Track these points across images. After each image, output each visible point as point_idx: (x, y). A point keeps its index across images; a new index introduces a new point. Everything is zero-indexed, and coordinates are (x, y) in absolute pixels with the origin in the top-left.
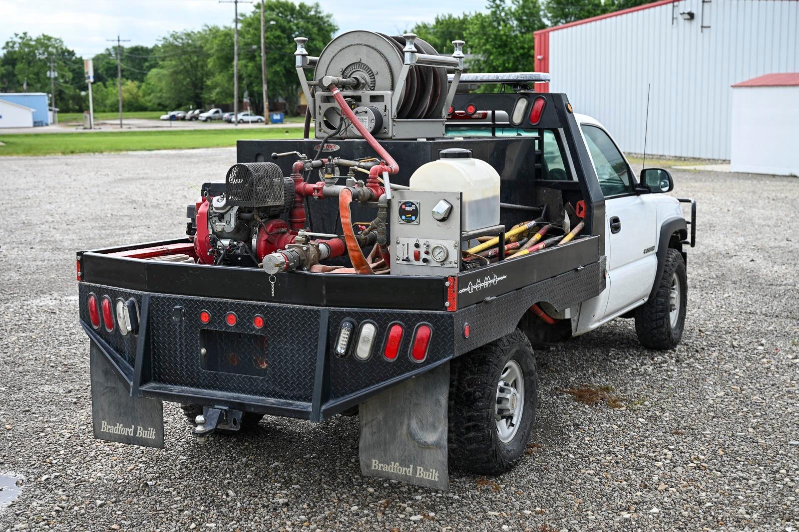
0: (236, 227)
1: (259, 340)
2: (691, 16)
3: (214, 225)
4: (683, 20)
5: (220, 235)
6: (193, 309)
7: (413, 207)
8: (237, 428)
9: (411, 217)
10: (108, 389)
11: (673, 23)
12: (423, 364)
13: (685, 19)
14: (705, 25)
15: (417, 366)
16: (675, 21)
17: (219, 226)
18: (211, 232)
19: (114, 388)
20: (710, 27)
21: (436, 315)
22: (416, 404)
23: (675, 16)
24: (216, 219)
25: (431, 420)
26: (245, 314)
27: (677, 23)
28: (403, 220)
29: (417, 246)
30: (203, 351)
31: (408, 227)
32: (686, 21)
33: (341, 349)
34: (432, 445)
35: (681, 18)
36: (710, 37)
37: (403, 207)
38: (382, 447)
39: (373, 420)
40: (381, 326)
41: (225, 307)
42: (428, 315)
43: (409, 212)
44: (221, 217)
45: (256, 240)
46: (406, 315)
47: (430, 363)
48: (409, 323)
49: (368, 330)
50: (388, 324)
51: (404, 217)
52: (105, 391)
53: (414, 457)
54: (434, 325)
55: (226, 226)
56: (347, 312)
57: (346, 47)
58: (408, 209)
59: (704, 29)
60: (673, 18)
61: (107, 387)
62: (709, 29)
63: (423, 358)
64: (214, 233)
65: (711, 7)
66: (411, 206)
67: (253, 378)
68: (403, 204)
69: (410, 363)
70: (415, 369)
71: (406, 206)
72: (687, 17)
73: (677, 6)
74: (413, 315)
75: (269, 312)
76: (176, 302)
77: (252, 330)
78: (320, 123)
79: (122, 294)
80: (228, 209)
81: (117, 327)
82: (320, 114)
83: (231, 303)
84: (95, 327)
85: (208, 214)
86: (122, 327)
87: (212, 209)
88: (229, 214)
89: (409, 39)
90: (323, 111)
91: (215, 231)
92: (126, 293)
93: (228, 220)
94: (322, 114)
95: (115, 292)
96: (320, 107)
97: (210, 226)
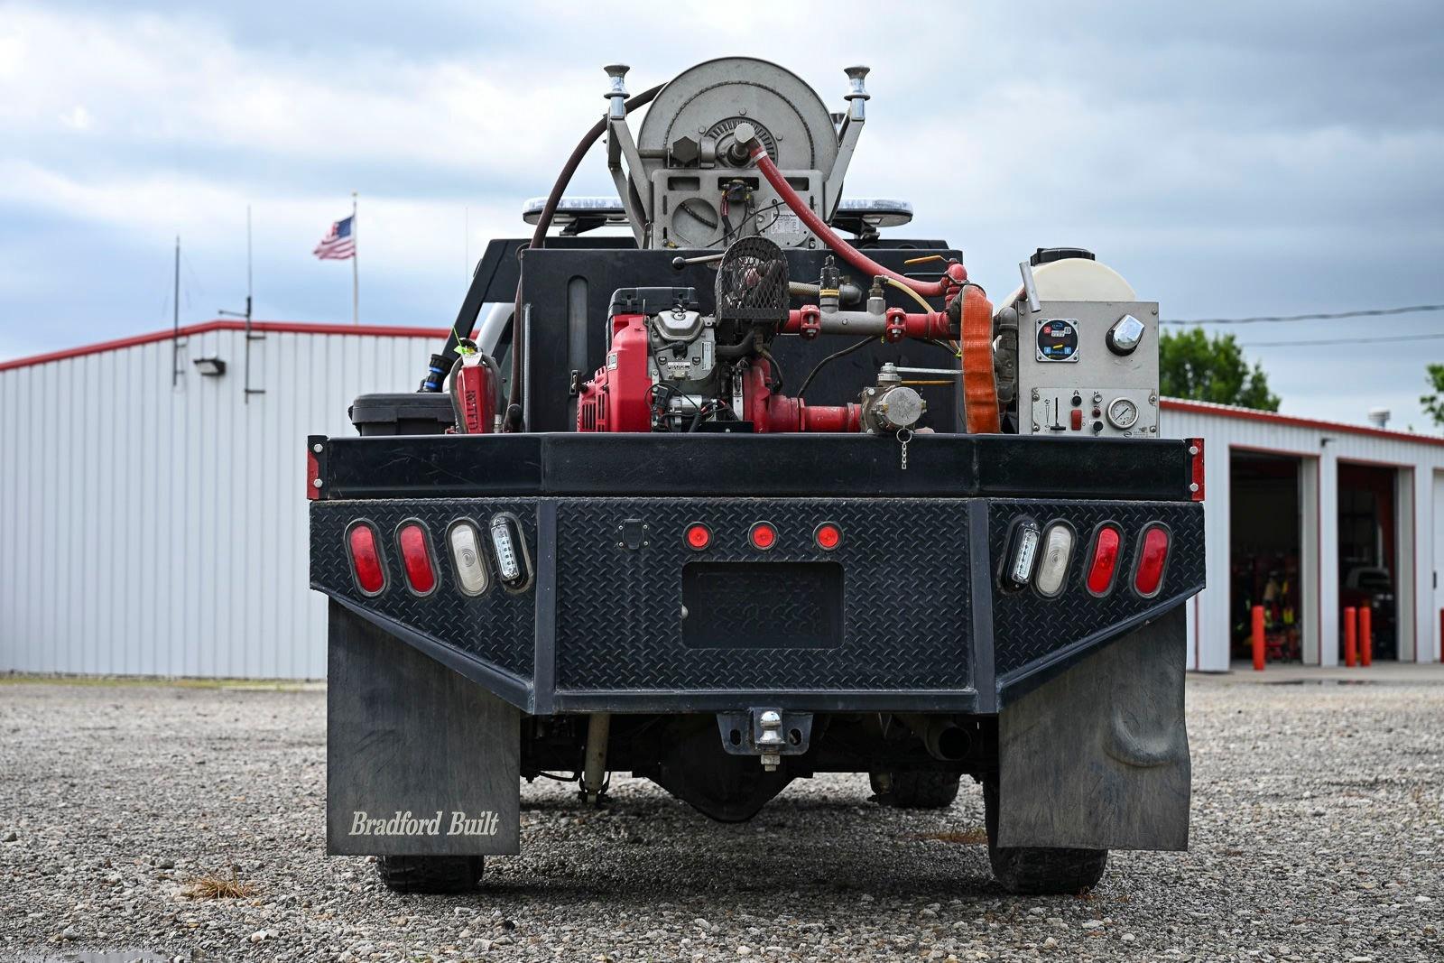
0: (714, 370)
1: (830, 572)
2: (220, 368)
3: (662, 367)
4: (199, 376)
5: (677, 387)
6: (669, 525)
7: (1067, 331)
8: (800, 749)
9: (1062, 349)
10: (374, 738)
11: (175, 383)
12: (1155, 601)
13: (204, 374)
14: (251, 387)
15: (1145, 604)
16: (179, 378)
17: (678, 368)
18: (656, 380)
19: (392, 732)
20: (263, 392)
21: (1175, 507)
22: (1123, 687)
23: (179, 368)
24: (669, 353)
25: (1153, 713)
26: (795, 526)
27: (186, 384)
28: (1047, 355)
29: (1077, 401)
30: (684, 611)
31: (1057, 369)
32: (205, 378)
33: (1023, 570)
34: (1164, 758)
35: (194, 372)
36: (264, 413)
37: (1047, 330)
38: (1051, 779)
39: (1032, 727)
40: (1081, 531)
41: (750, 513)
42: (1162, 510)
43: (1058, 340)
44: (680, 351)
45: (741, 399)
46: (1125, 509)
47: (1167, 598)
48: (1129, 525)
49: (1060, 539)
50: (1093, 526)
51: (1048, 350)
52: (367, 741)
53: (1117, 790)
54: (1174, 527)
55: (693, 368)
56: (1021, 506)
57: (713, 87)
58: (1055, 334)
59: (251, 397)
60: (175, 373)
61: (372, 733)
62: (260, 396)
63: (1153, 589)
64: (662, 381)
65: (264, 349)
66: (1062, 329)
67: (811, 653)
68: (1046, 325)
69: (1132, 600)
70: (1140, 611)
71: (1052, 329)
72: (212, 368)
73: (184, 346)
74: (1136, 509)
75: (851, 517)
76: (627, 510)
77: (811, 555)
78: (665, 230)
79: (468, 509)
80: (696, 333)
81: (445, 583)
82: (665, 212)
83: (762, 504)
84: (369, 594)
85: (649, 345)
86: (472, 578)
87: (656, 337)
88: (700, 343)
89: (857, 73)
90: (671, 207)
91: (666, 379)
92: (481, 507)
93: (698, 356)
94: (671, 211)
95: (442, 508)
96: (665, 198)
97: (653, 369)
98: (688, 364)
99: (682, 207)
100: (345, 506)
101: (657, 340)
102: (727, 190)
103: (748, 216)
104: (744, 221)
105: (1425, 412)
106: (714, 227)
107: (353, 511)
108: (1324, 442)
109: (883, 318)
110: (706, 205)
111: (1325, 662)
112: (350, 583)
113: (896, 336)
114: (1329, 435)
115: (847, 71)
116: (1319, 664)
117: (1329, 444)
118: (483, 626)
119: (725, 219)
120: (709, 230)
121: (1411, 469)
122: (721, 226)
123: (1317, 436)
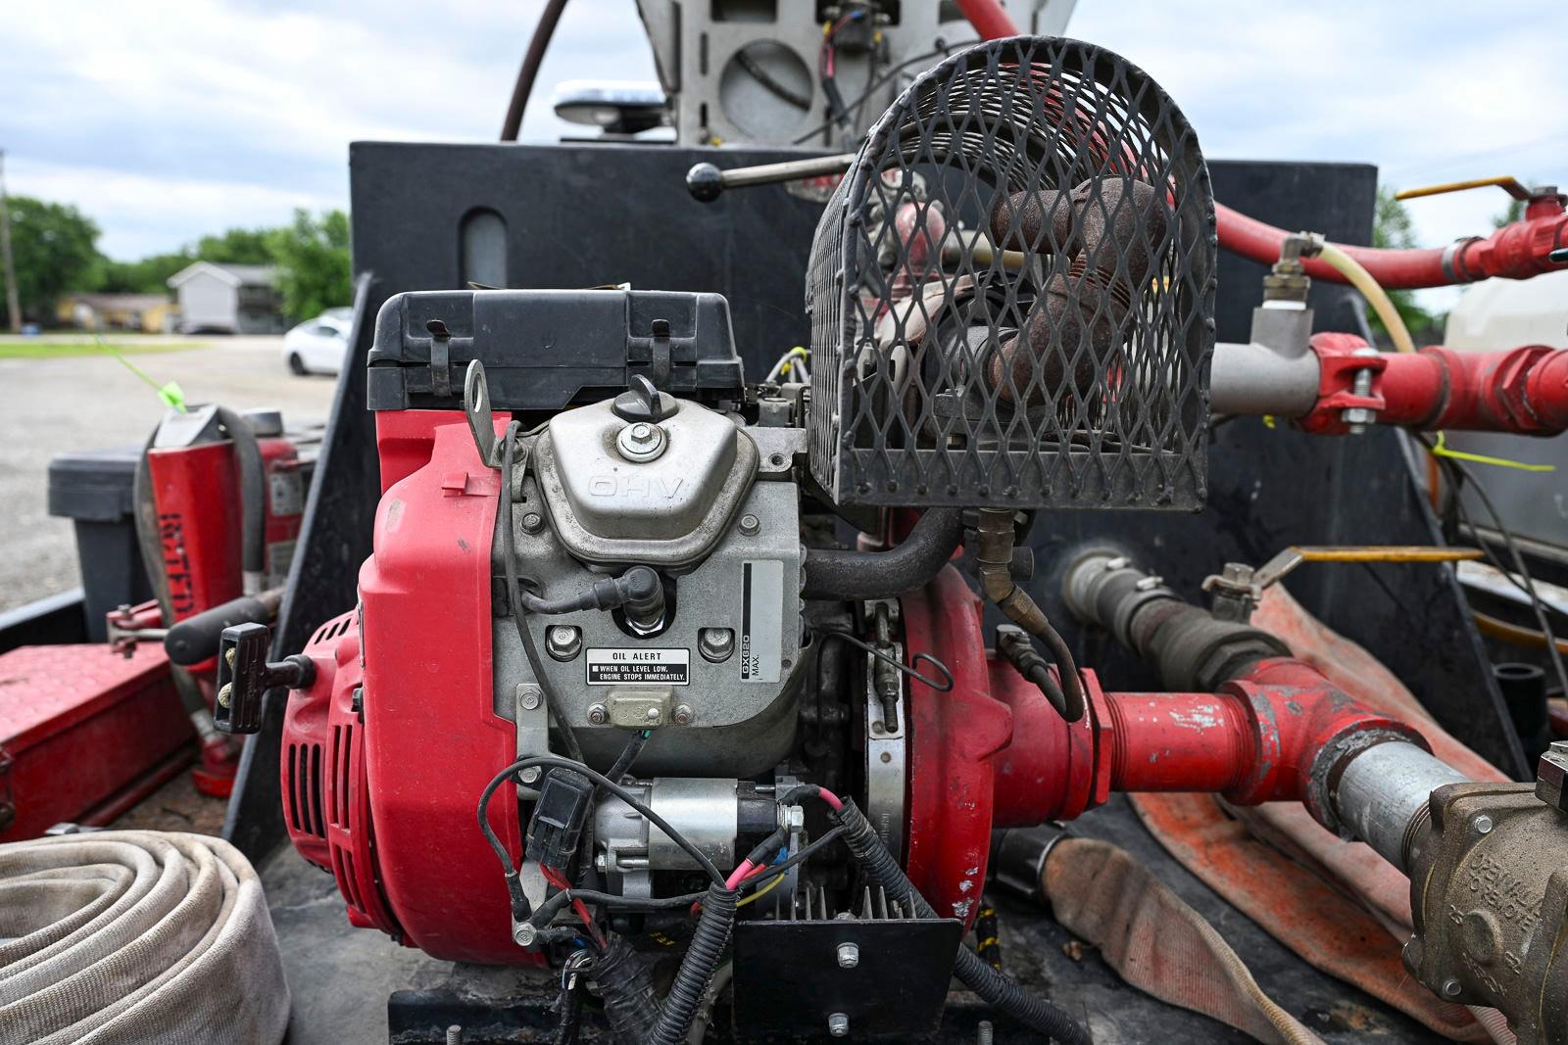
3: (561, 674)
17: (633, 676)
18: (532, 736)
44: (643, 604)
55: (701, 674)
64: (558, 740)
78: (704, 110)
80: (715, 516)
82: (704, 68)
85: (496, 567)
87: (536, 531)
88: (731, 561)
90: (719, 57)
91: (580, 721)
93: (725, 621)
94: (716, 66)
96: (704, 39)
97: (518, 681)
98: (680, 657)
99: (741, 62)
101: (536, 548)
102: (835, 21)
103: (875, 82)
104: (869, 90)
106: (804, 106)
109: (1304, 369)
110: (789, 57)
113: (1357, 430)
119: (829, 86)
120: (794, 113)
122: (820, 101)
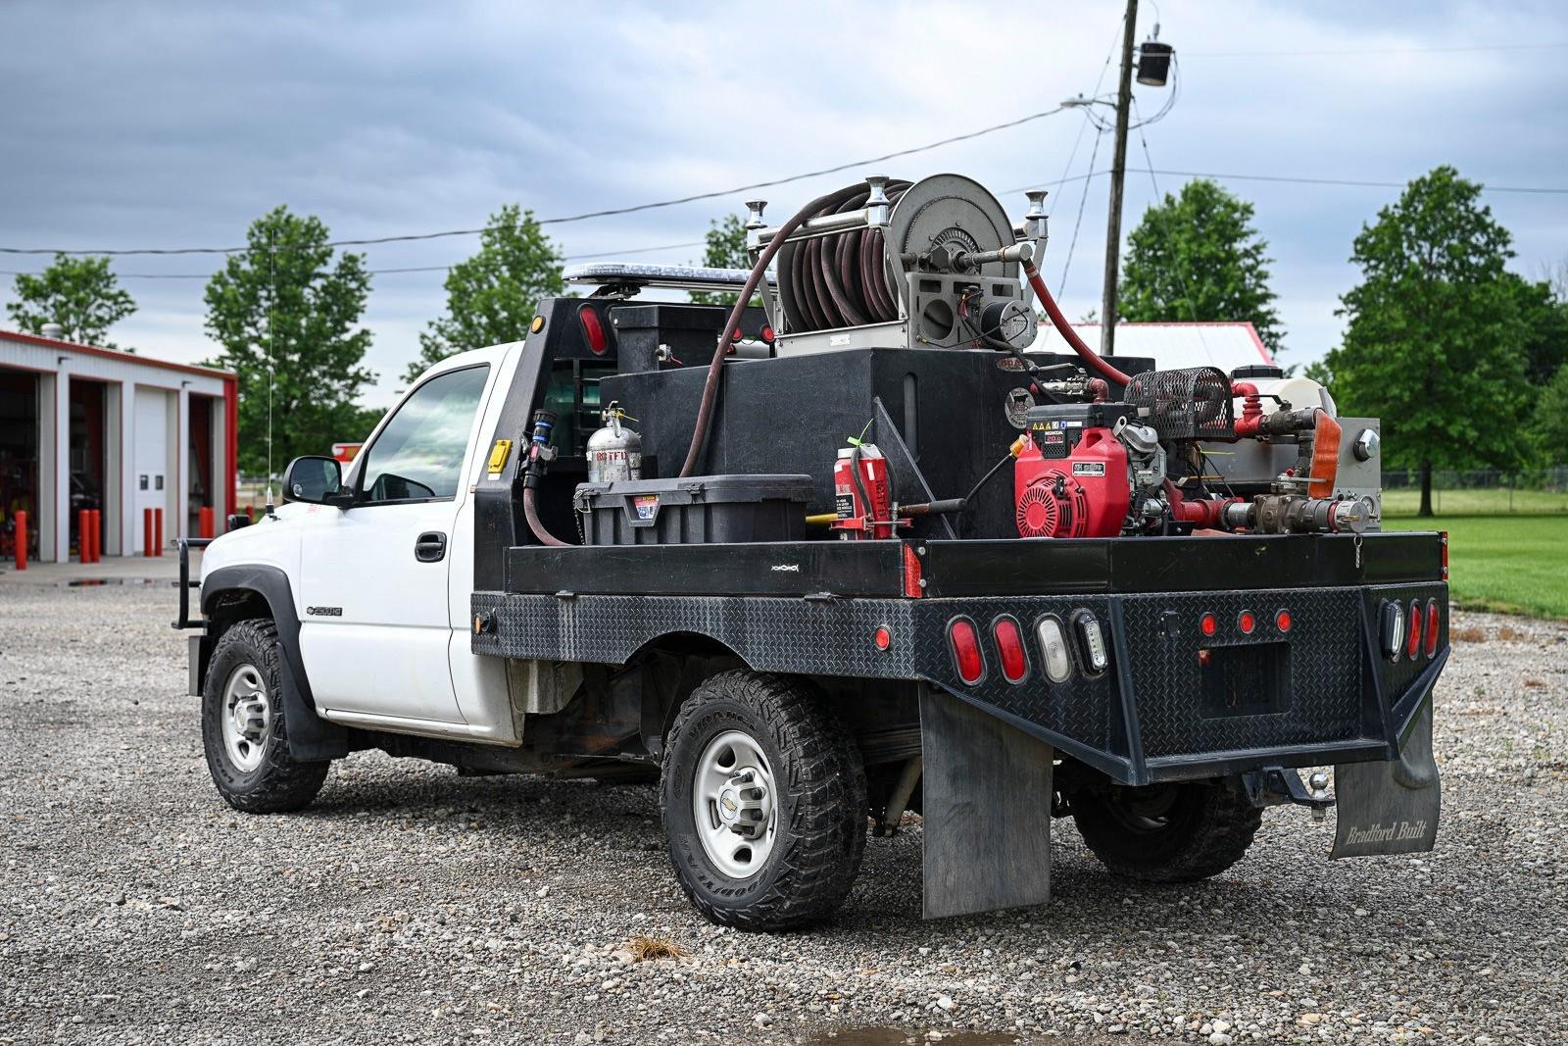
6: (1190, 614)
10: (958, 810)
17: (1146, 475)
18: (1132, 488)
19: (968, 804)
24: (1139, 463)
26: (1262, 613)
38: (1365, 804)
41: (1237, 603)
44: (1146, 461)
48: (1423, 602)
50: (1410, 604)
52: (952, 814)
53: (1400, 808)
61: (954, 807)
75: (1296, 604)
76: (1163, 603)
77: (1273, 637)
78: (918, 326)
79: (1051, 605)
81: (1033, 672)
82: (918, 311)
83: (1247, 596)
84: (969, 683)
86: (1058, 665)
89: (1034, 196)
90: (923, 306)
91: (1139, 485)
92: (1063, 603)
93: (1156, 466)
94: (922, 310)
95: (1030, 604)
96: (918, 298)
97: (1129, 477)
98: (1151, 472)
100: (946, 604)
102: (967, 295)
105: (11, 319)
107: (953, 609)
108: (60, 360)
111: (59, 560)
112: (951, 673)
114: (64, 354)
115: (1028, 194)
116: (55, 561)
117: (63, 362)
118: (1065, 709)
121: (120, 384)
123: (55, 354)
